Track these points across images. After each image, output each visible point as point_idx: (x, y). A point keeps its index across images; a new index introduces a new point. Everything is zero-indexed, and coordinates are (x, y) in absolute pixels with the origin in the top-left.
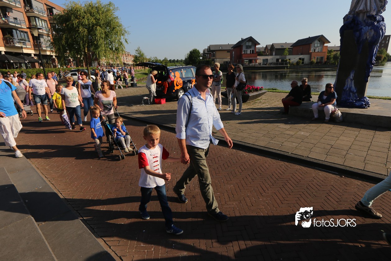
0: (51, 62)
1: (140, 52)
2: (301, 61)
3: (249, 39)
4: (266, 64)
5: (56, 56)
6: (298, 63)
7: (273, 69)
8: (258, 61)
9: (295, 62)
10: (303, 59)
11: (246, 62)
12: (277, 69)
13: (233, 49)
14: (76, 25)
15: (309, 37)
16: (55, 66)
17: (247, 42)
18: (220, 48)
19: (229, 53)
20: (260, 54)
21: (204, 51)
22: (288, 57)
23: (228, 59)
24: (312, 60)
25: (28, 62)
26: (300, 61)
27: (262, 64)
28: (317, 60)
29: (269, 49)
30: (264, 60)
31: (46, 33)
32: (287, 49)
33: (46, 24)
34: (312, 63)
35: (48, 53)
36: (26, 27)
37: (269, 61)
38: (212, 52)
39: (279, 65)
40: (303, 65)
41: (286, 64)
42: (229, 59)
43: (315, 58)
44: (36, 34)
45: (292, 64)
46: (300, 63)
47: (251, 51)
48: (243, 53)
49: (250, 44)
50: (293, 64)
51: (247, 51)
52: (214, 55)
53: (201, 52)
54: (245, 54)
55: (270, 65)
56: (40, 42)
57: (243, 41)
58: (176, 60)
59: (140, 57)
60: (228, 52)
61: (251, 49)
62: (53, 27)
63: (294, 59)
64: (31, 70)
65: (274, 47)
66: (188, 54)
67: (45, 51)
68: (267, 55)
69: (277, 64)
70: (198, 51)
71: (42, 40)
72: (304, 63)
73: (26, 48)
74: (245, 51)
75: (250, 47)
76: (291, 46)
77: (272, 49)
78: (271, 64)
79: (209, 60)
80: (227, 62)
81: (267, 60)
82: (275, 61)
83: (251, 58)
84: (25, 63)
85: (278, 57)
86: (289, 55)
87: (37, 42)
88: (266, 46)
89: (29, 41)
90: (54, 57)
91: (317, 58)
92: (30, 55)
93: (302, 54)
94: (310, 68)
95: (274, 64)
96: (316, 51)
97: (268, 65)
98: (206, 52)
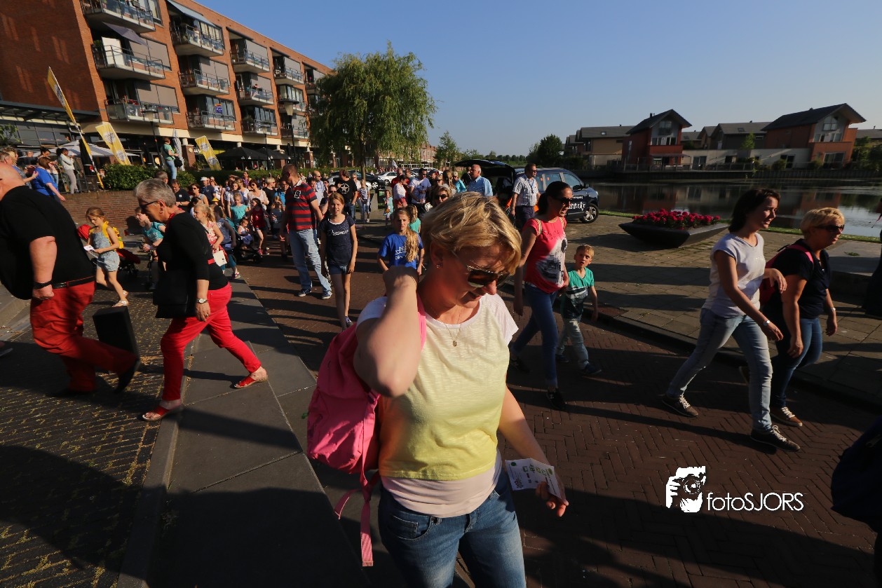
0: (303, 159)
1: (449, 141)
2: (786, 162)
3: (666, 115)
4: (701, 168)
5: (311, 149)
6: (777, 166)
7: (717, 178)
8: (684, 161)
9: (771, 165)
10: (791, 158)
11: (656, 163)
12: (725, 178)
13: (629, 135)
14: (349, 94)
15: (811, 109)
16: (308, 166)
17: (662, 120)
18: (603, 134)
19: (621, 145)
20: (688, 145)
21: (569, 139)
22: (753, 154)
23: (617, 155)
24: (812, 160)
25: (272, 160)
26: (782, 162)
27: (691, 167)
28: (826, 160)
29: (710, 134)
30: (696, 159)
31: (300, 110)
32: (752, 135)
33: (301, 95)
34: (812, 166)
35: (302, 144)
36: (272, 103)
37: (709, 162)
38: (585, 140)
39: (732, 169)
40: (788, 169)
41: (748, 167)
42: (620, 157)
43: (821, 154)
44: (290, 113)
45: (763, 169)
46: (783, 165)
47: (668, 139)
48: (651, 144)
49: (669, 125)
50: (765, 169)
51: (660, 139)
52: (588, 148)
53: (564, 142)
54: (654, 145)
55: (711, 169)
56: (291, 126)
57: (653, 119)
58: (511, 156)
59: (446, 150)
60: (618, 142)
61: (672, 136)
62: (311, 102)
63: (770, 156)
64: (274, 171)
65: (722, 132)
66: (536, 146)
67: (297, 140)
68: (702, 149)
69: (726, 167)
70: (558, 139)
71: (295, 122)
72: (794, 166)
73: (271, 136)
74: (655, 140)
75: (668, 132)
76: (762, 130)
77: (715, 136)
78: (713, 166)
79: (578, 157)
80: (614, 162)
81: (704, 158)
82: (722, 160)
83: (667, 155)
84: (268, 160)
85: (730, 152)
86: (756, 148)
87: (286, 126)
88: (704, 130)
89: (276, 125)
90: (308, 150)
91: (827, 156)
92: (275, 146)
93: (788, 147)
94: (807, 177)
95: (720, 166)
96: (827, 139)
97: (706, 169)
98: (573, 141)
